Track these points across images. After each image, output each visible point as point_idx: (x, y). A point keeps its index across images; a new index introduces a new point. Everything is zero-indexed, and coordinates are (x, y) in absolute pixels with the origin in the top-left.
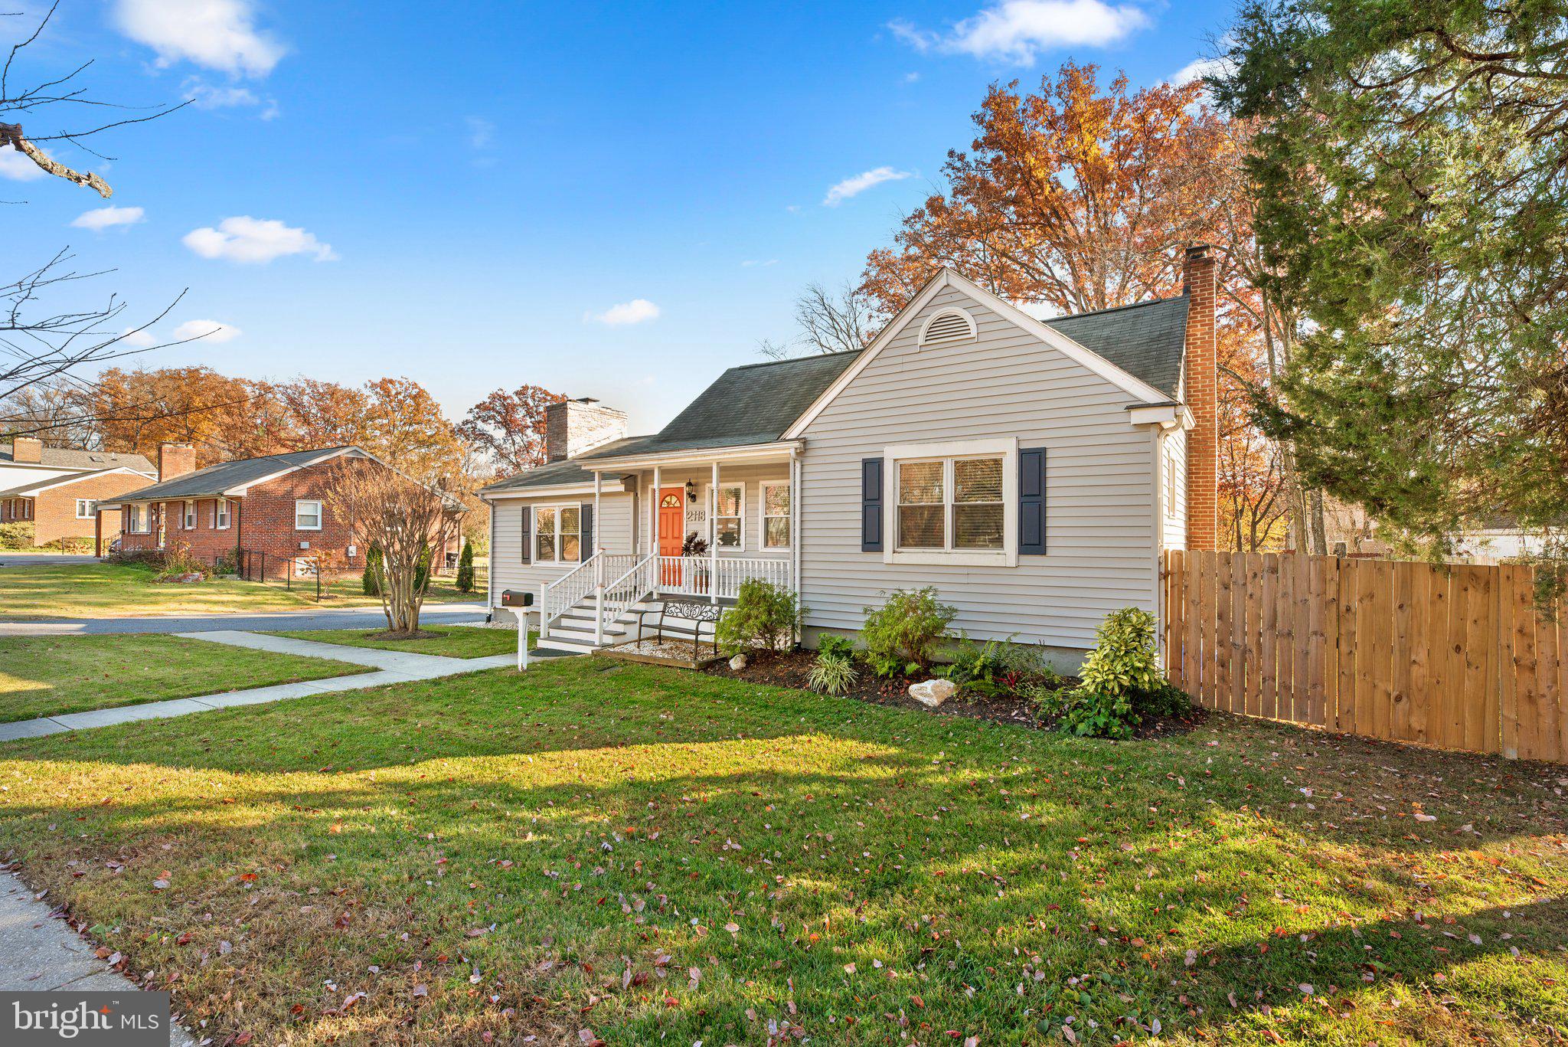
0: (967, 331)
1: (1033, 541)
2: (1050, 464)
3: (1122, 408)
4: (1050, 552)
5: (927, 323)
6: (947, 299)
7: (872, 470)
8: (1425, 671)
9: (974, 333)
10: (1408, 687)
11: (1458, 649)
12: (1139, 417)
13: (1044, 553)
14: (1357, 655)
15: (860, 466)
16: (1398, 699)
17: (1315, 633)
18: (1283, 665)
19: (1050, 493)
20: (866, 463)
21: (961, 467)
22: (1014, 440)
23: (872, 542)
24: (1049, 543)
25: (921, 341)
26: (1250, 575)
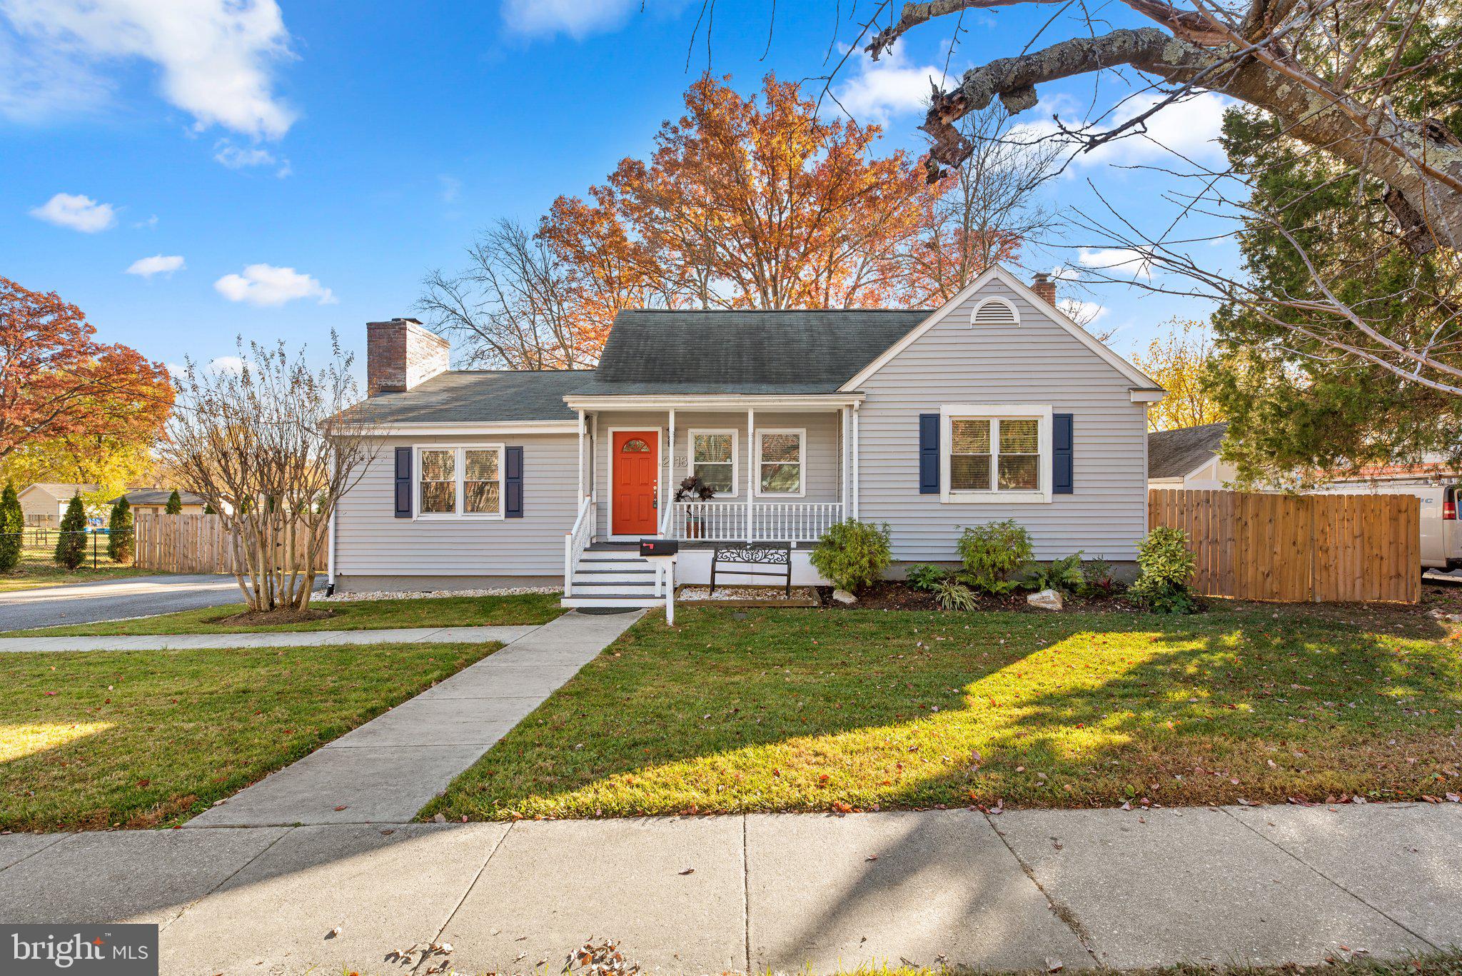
0: (1012, 318)
1: (1063, 483)
2: (1075, 426)
3: (1125, 389)
4: (1075, 491)
5: (978, 306)
6: (996, 289)
7: (930, 425)
8: (1279, 558)
9: (1017, 319)
10: (1272, 568)
11: (1294, 543)
12: (1136, 397)
13: (1071, 492)
14: (1250, 552)
15: (918, 420)
16: (1268, 575)
17: (1230, 539)
18: (1212, 561)
19: (1075, 448)
20: (923, 418)
21: (1005, 426)
22: (1050, 407)
23: (929, 484)
24: (1075, 484)
25: (973, 320)
26: (1195, 504)
